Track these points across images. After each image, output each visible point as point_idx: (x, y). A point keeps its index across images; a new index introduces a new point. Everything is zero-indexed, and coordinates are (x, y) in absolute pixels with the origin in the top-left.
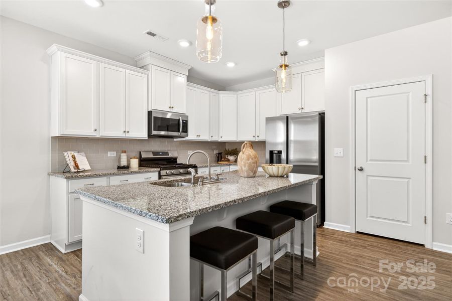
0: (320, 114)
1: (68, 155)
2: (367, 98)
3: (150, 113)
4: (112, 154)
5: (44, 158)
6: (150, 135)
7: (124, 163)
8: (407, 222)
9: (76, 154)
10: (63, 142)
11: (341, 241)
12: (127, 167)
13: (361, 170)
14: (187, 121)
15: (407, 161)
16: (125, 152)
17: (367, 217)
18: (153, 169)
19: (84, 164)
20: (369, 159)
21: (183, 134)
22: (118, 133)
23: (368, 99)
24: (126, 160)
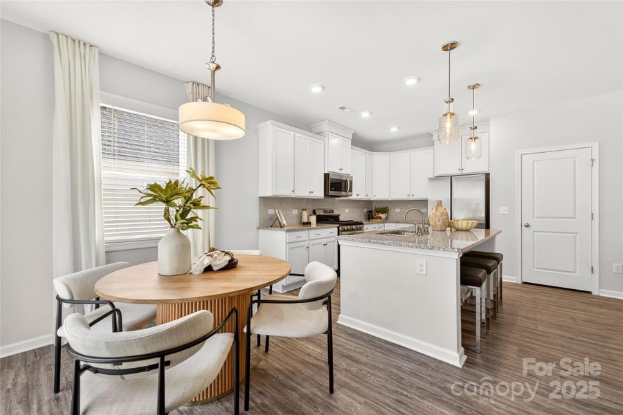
0: (485, 175)
2: (533, 162)
3: (326, 175)
6: (325, 195)
7: (305, 220)
8: (573, 272)
11: (512, 289)
12: (309, 223)
13: (527, 226)
14: (352, 182)
15: (574, 217)
16: (305, 210)
17: (534, 268)
18: (333, 225)
20: (536, 216)
21: (349, 194)
23: (535, 163)
24: (306, 217)
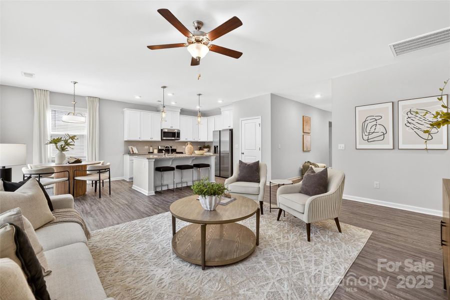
0: (230, 130)
1: (130, 147)
3: (162, 130)
4: (147, 147)
5: (121, 148)
6: (162, 140)
7: (151, 151)
9: (133, 147)
10: (129, 143)
12: (153, 153)
13: (243, 154)
14: (179, 133)
16: (152, 146)
19: (136, 151)
21: (178, 138)
22: (149, 139)
